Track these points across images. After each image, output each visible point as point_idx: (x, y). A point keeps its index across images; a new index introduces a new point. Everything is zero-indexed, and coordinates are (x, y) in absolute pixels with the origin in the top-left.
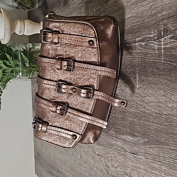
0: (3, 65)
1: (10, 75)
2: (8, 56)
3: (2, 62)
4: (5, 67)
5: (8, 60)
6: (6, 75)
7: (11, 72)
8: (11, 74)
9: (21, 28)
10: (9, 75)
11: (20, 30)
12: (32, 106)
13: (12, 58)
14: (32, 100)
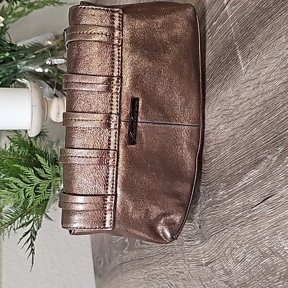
0: (34, 177)
1: (47, 193)
2: (41, 160)
3: (33, 171)
4: (37, 181)
5: (42, 168)
6: (40, 194)
7: (47, 188)
8: (47, 191)
9: (59, 107)
10: (45, 193)
11: (57, 111)
12: (93, 271)
13: (47, 163)
14: (92, 260)
